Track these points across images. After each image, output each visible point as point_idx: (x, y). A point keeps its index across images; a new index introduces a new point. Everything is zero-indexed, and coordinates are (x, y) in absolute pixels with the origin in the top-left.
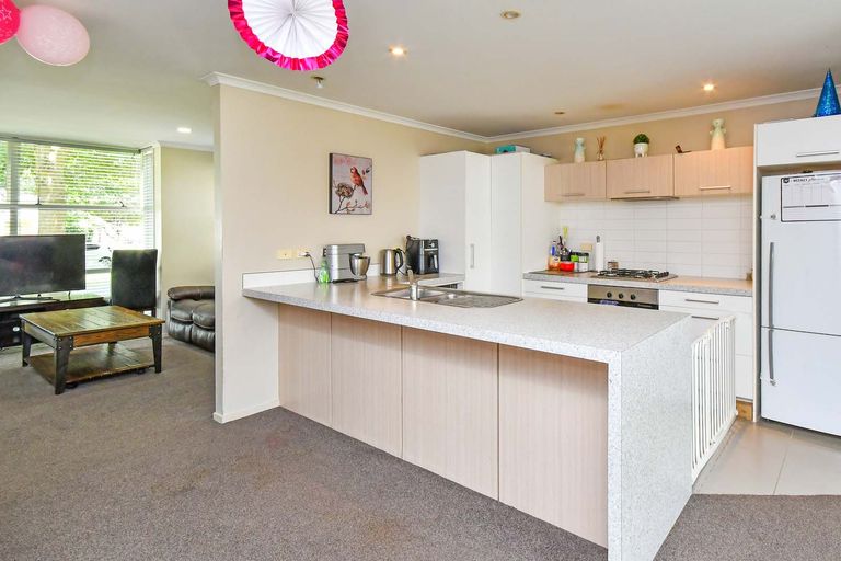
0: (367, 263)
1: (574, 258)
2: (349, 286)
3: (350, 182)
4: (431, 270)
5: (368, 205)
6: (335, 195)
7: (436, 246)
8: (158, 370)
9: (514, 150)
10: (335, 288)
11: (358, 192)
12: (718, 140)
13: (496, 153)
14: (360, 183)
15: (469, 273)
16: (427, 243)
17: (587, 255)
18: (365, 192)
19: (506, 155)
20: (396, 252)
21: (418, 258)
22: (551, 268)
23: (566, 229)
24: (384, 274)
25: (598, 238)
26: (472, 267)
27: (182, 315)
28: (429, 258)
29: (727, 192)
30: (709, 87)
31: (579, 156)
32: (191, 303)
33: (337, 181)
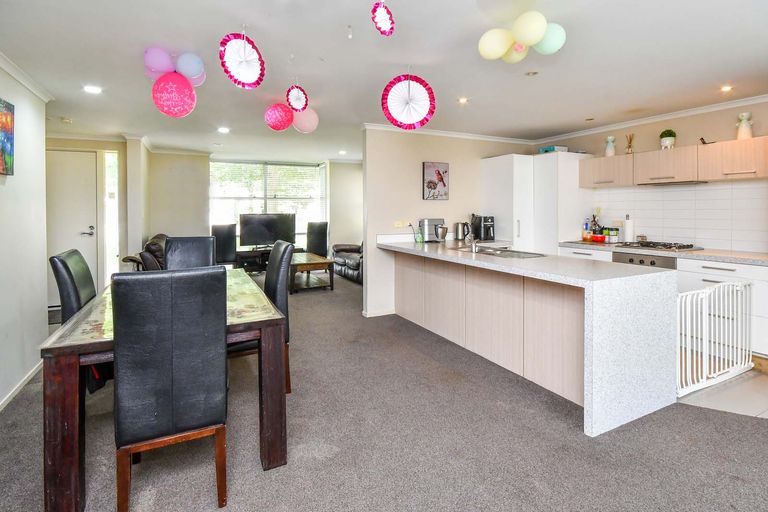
0: (445, 231)
1: (605, 232)
2: (434, 245)
3: (435, 179)
4: (489, 238)
5: (446, 194)
6: (426, 188)
7: (492, 221)
8: (332, 289)
9: (553, 150)
10: (426, 246)
11: (440, 186)
12: (744, 131)
13: (538, 153)
14: (441, 180)
15: (516, 239)
16: (486, 219)
17: (617, 230)
18: (445, 185)
19: (548, 154)
20: (465, 225)
21: (480, 229)
22: (585, 240)
23: (599, 210)
24: (457, 239)
25: (628, 216)
26: (519, 236)
27: (340, 260)
28: (487, 229)
29: (752, 176)
30: (726, 89)
31: (610, 152)
32: (345, 254)
33: (427, 179)
